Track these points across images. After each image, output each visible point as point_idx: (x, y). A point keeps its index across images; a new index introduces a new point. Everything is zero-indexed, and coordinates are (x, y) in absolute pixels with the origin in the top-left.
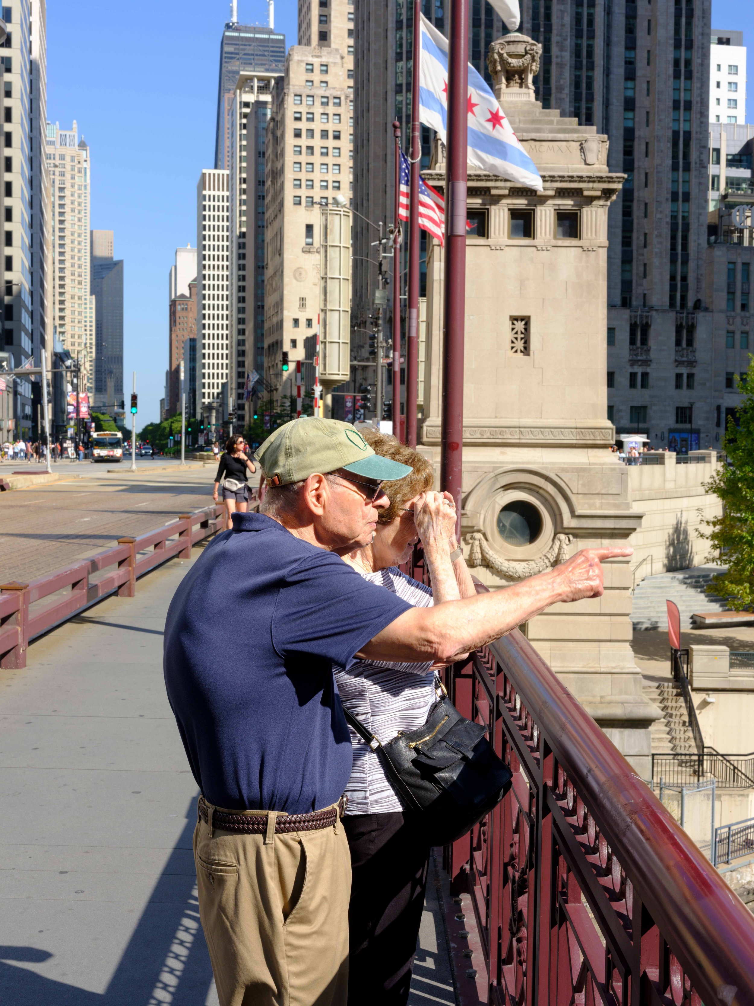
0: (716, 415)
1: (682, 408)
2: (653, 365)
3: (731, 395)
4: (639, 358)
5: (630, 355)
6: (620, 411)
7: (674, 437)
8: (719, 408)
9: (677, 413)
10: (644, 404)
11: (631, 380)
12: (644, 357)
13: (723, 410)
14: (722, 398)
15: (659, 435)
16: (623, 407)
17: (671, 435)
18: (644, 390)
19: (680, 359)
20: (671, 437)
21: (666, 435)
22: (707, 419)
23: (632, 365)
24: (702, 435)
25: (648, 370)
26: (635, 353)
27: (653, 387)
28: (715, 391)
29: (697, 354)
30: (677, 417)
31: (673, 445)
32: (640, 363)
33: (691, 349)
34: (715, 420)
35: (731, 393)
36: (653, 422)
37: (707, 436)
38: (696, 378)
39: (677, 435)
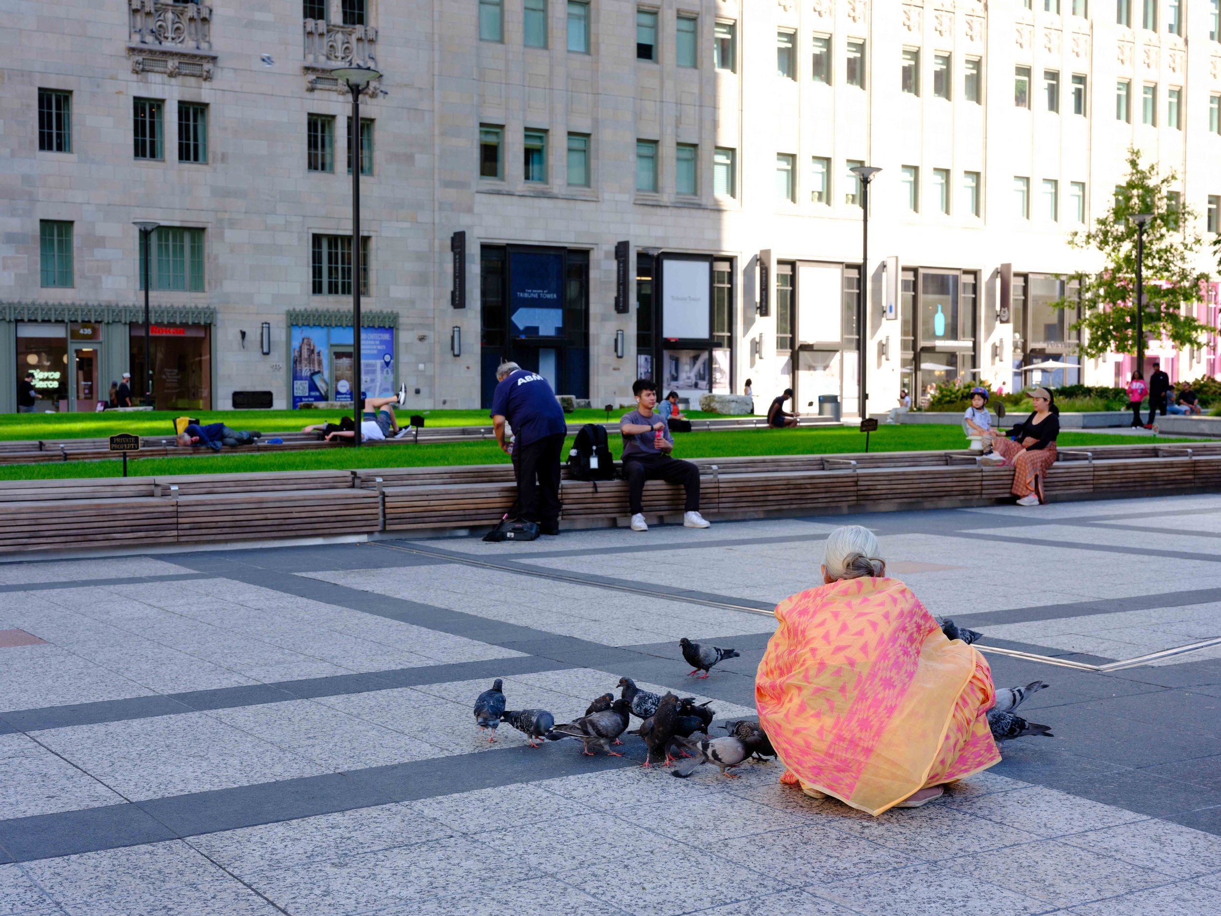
0: (449, 268)
1: (333, 240)
2: (223, 77)
3: (496, 199)
4: (168, 45)
5: (134, 30)
6: (101, 242)
7: (306, 341)
8: (458, 241)
9: (316, 258)
10: (192, 220)
11: (139, 128)
12: (188, 46)
13: (473, 251)
14: (470, 210)
15: (253, 335)
16: (105, 228)
17: (298, 335)
18: (187, 166)
19: (322, 62)
20: (296, 344)
21: (279, 334)
22: (422, 280)
23: (141, 70)
24: (405, 337)
25: (204, 93)
26: (152, 24)
27: (224, 158)
28: (447, 184)
29: (380, 50)
30: (317, 272)
31: (306, 371)
32: (172, 64)
33: (359, 29)
34: (449, 287)
35: (498, 193)
36: (229, 287)
37: (422, 339)
38: (379, 134)
39: (317, 337)
